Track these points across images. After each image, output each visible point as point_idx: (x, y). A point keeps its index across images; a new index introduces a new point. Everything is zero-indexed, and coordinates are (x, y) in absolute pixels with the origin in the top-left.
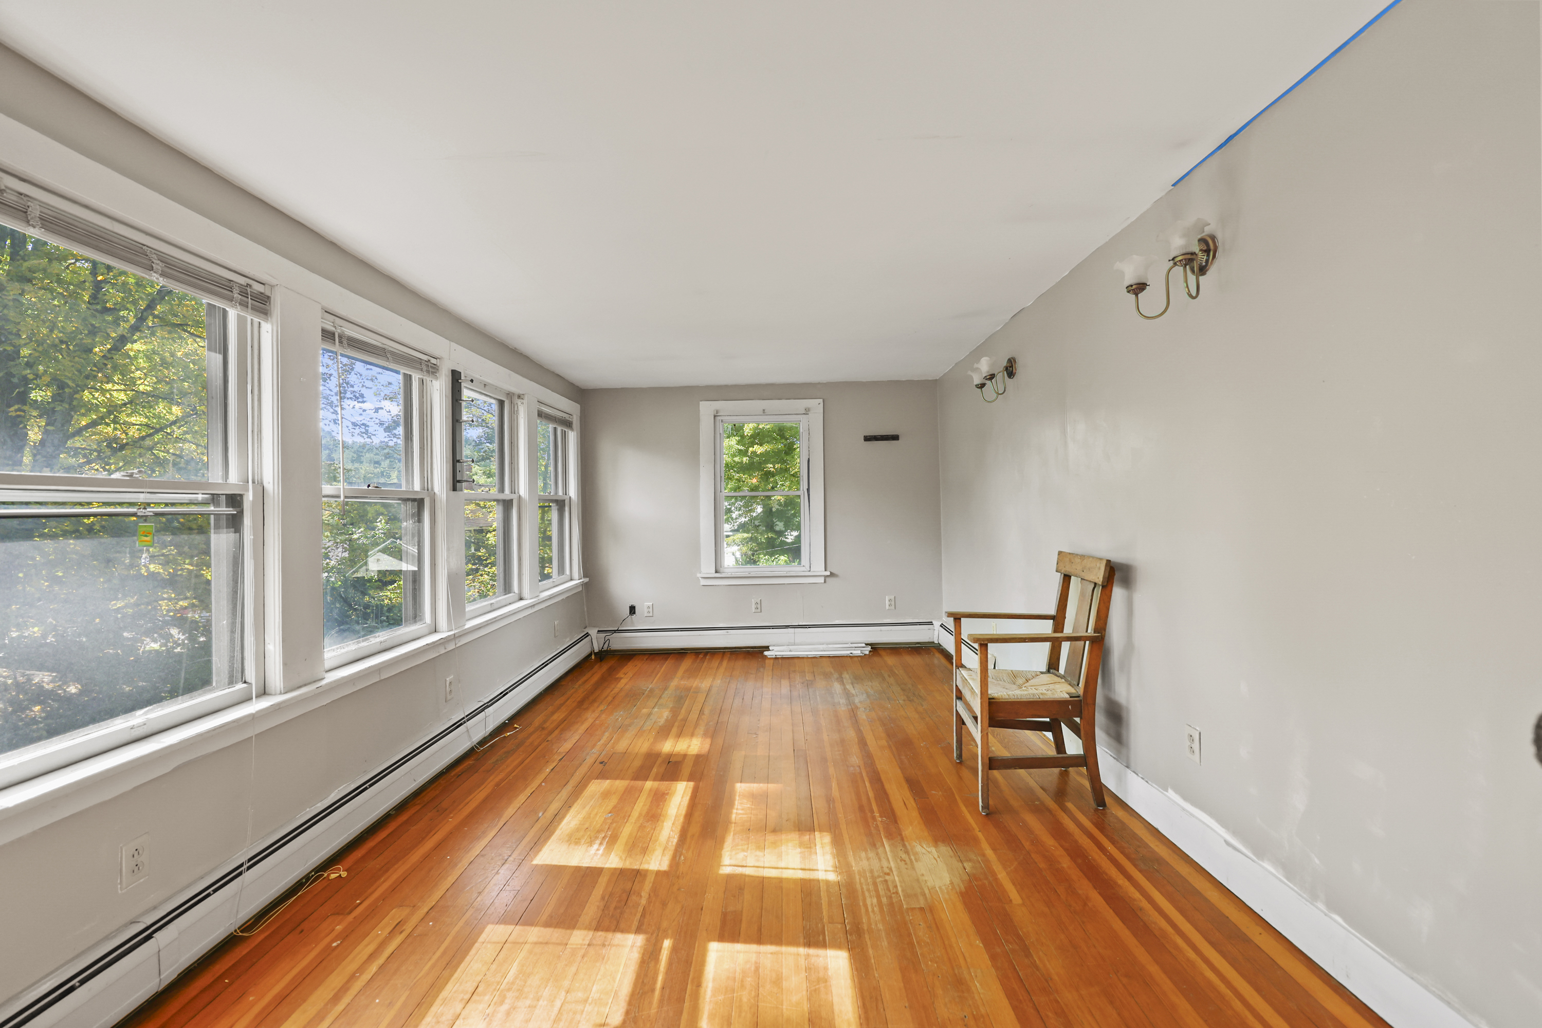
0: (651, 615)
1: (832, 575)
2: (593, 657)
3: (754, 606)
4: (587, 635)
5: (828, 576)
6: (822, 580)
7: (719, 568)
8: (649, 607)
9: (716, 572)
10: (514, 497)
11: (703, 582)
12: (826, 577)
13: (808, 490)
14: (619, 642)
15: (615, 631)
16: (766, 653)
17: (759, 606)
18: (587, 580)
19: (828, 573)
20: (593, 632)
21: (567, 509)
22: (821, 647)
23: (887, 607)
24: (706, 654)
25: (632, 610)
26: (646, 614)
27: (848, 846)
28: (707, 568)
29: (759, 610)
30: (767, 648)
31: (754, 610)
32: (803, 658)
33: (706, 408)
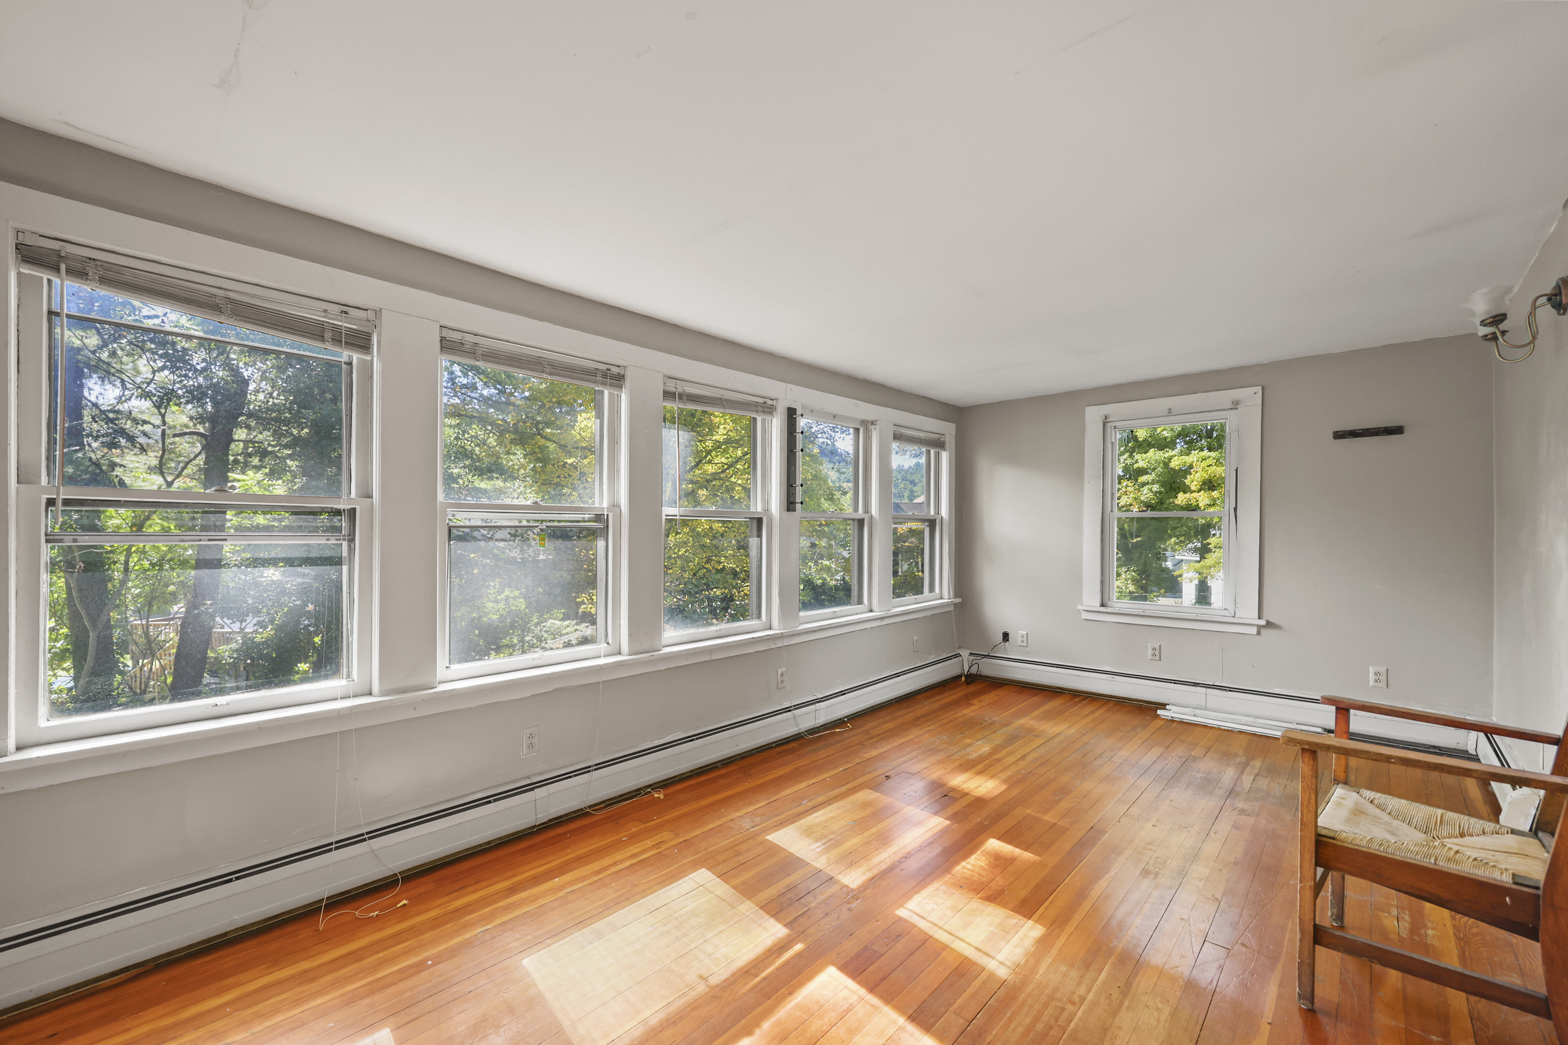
0: (1025, 644)
1: (1269, 625)
2: (963, 679)
3: (1150, 652)
4: (957, 656)
5: (1263, 626)
6: (1254, 631)
7: (1106, 599)
8: (1023, 636)
9: (1102, 605)
10: (866, 516)
11: (1085, 616)
12: (1259, 627)
13: (1235, 509)
14: (989, 668)
15: (985, 656)
16: (1159, 712)
17: (1157, 653)
18: (959, 600)
19: (1263, 622)
20: (965, 654)
21: (938, 528)
22: (1244, 719)
23: (1372, 683)
24: (1086, 698)
25: (1006, 636)
26: (1020, 643)
27: (1054, 951)
28: (1091, 599)
29: (1158, 658)
30: (1163, 706)
31: (1148, 657)
32: (1212, 728)
33: (1093, 415)
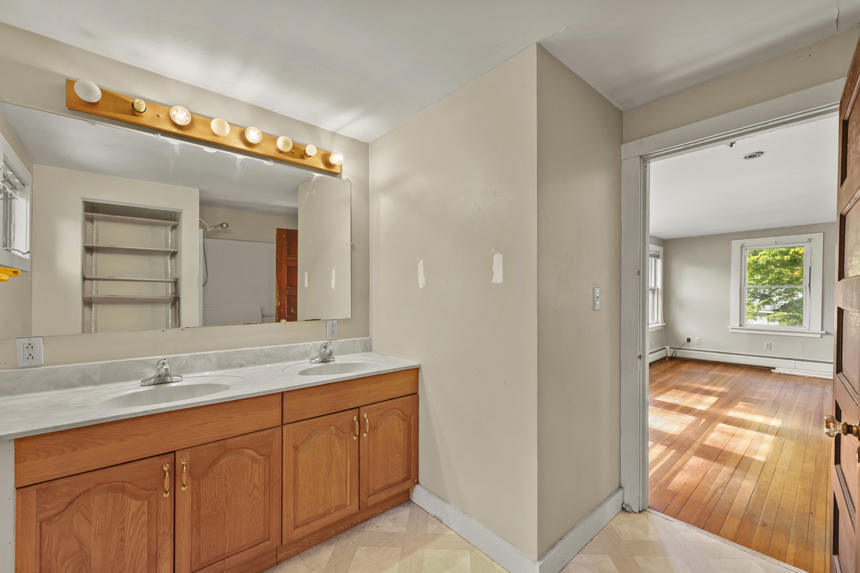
0: (699, 343)
1: (827, 333)
2: (667, 358)
3: (765, 346)
4: (665, 348)
5: (824, 334)
6: (819, 336)
7: (742, 324)
8: (698, 340)
9: (740, 326)
11: (731, 330)
12: (822, 335)
13: (809, 285)
14: (680, 354)
15: (679, 349)
16: (772, 370)
17: (769, 346)
18: (665, 324)
19: (824, 332)
20: (668, 348)
21: (656, 293)
22: (816, 373)
24: (733, 366)
25: (689, 340)
26: (696, 343)
28: (734, 323)
29: (769, 348)
30: (774, 368)
31: (765, 348)
32: (800, 376)
33: (736, 244)
